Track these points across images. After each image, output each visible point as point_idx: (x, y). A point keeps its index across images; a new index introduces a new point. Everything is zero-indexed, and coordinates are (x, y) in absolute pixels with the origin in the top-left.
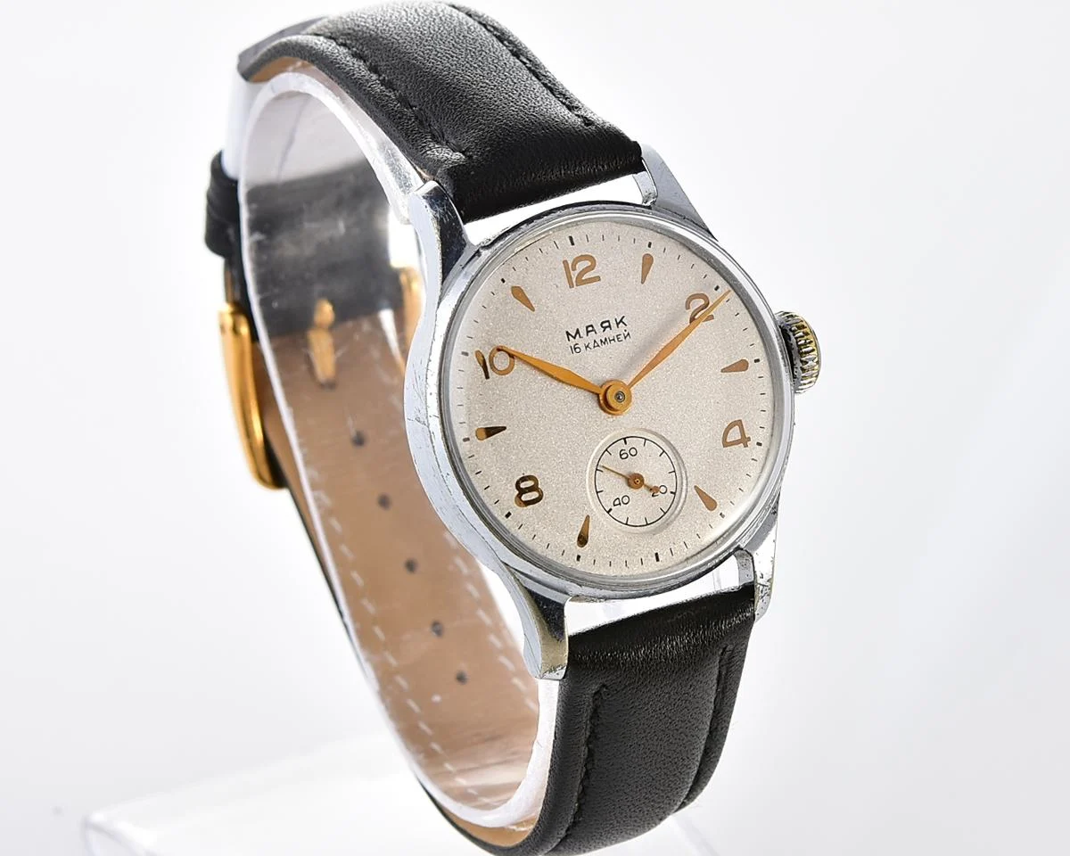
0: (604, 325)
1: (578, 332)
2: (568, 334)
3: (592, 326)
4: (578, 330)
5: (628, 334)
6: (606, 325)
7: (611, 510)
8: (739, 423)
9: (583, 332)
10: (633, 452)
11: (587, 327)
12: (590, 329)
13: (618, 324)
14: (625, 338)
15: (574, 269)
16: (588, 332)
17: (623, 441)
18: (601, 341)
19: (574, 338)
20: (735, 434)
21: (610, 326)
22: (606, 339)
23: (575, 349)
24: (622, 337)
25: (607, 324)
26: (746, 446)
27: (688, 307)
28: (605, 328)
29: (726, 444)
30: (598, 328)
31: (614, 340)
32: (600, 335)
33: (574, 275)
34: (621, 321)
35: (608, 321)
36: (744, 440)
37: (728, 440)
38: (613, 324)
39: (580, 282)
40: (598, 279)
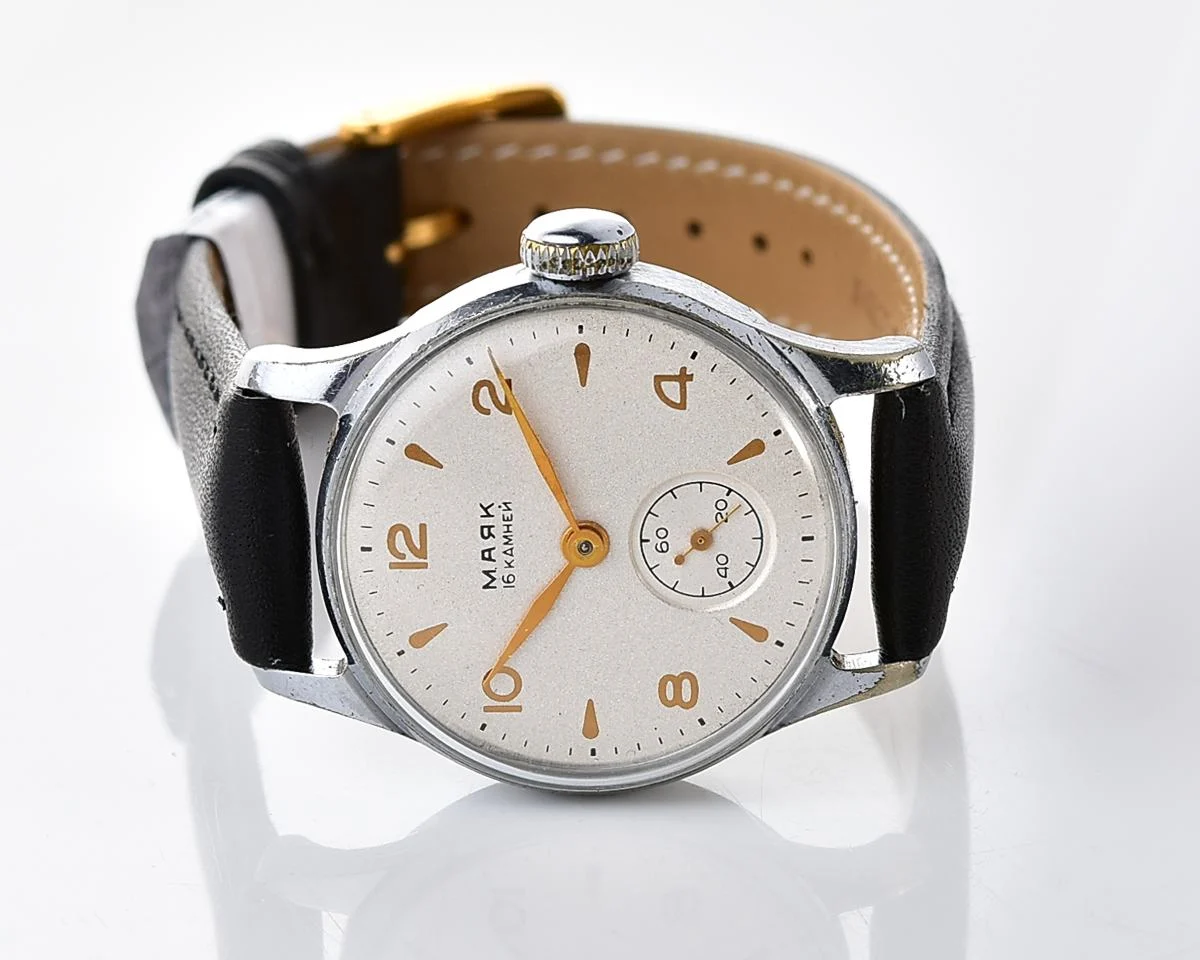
0: (486, 534)
1: (487, 573)
2: (486, 587)
3: (483, 552)
4: (485, 572)
5: (505, 504)
6: (487, 532)
7: (730, 583)
8: (659, 379)
9: (489, 566)
10: (662, 533)
11: (484, 558)
12: (486, 555)
13: (489, 515)
14: (509, 509)
15: (403, 556)
16: (490, 559)
17: (644, 544)
18: (506, 543)
19: (494, 579)
20: (672, 389)
21: (489, 527)
22: (505, 537)
23: (508, 582)
24: (508, 514)
25: (486, 530)
26: (691, 377)
27: (487, 412)
28: (490, 534)
29: (682, 406)
30: (489, 543)
31: (508, 526)
32: (499, 542)
33: (411, 558)
34: (486, 510)
35: (482, 527)
36: (684, 377)
37: (678, 402)
38: (488, 521)
39: (422, 552)
40: (423, 527)
